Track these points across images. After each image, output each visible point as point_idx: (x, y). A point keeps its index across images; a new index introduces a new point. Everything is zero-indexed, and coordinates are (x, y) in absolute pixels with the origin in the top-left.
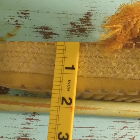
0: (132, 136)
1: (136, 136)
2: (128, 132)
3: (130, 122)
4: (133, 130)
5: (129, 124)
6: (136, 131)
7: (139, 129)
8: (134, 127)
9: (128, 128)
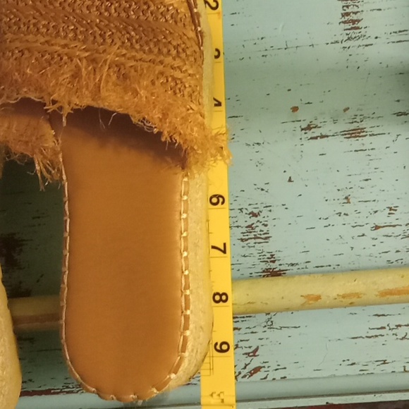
0: (250, 347)
1: (260, 347)
2: (241, 341)
3: (244, 317)
4: (252, 333)
5: (242, 321)
6: (260, 335)
7: (266, 329)
8: (255, 327)
9: (240, 332)
